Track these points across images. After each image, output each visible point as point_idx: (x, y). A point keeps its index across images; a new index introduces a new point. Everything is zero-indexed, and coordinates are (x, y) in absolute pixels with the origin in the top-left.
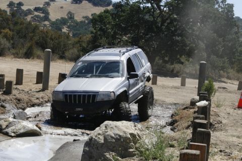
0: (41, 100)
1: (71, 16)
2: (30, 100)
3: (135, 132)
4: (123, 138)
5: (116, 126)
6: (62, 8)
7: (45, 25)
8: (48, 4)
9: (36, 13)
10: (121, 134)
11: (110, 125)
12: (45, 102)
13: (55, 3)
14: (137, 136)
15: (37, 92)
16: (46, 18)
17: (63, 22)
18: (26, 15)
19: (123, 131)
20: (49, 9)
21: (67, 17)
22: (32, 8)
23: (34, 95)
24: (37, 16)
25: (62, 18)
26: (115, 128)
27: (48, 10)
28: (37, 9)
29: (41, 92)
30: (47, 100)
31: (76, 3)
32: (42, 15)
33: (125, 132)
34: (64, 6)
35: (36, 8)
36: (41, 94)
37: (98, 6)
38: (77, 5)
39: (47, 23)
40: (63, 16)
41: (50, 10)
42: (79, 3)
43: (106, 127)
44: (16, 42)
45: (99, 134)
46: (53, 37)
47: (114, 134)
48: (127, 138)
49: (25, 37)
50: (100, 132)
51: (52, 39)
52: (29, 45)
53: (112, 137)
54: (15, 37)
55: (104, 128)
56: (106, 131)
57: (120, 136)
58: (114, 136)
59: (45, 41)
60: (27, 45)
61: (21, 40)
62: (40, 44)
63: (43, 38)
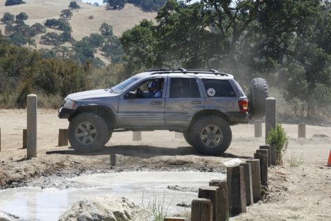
0: (24, 173)
1: (107, 30)
2: (5, 174)
3: (122, 210)
4: (104, 219)
5: (94, 203)
6: (91, 18)
7: (65, 49)
8: (67, 13)
9: (49, 30)
10: (101, 213)
11: (87, 201)
12: (30, 176)
13: (80, 11)
14: (124, 215)
15: (18, 161)
16: (67, 37)
17: (95, 41)
18: (33, 34)
19: (105, 210)
20: (70, 21)
21: (100, 33)
22: (42, 21)
23: (13, 167)
24: (50, 35)
25: (92, 35)
26: (92, 205)
27: (68, 23)
28: (50, 23)
29: (24, 162)
30: (33, 172)
31: (115, 8)
32: (59, 32)
33: (106, 211)
34: (95, 15)
35: (48, 21)
36: (24, 164)
37: (151, 11)
38: (116, 11)
39: (67, 45)
40: (94, 32)
41: (72, 22)
42: (120, 9)
43: (80, 205)
44: (3, 84)
45: (71, 216)
46: (63, 70)
47: (91, 214)
48: (109, 219)
49: (17, 73)
50: (73, 213)
51: (61, 74)
52: (23, 86)
53: (89, 219)
54: (1, 74)
55: (78, 207)
56: (81, 210)
57: (99, 217)
58: (91, 217)
59: (51, 78)
60: (21, 86)
61: (12, 79)
62: (43, 84)
63: (47, 73)
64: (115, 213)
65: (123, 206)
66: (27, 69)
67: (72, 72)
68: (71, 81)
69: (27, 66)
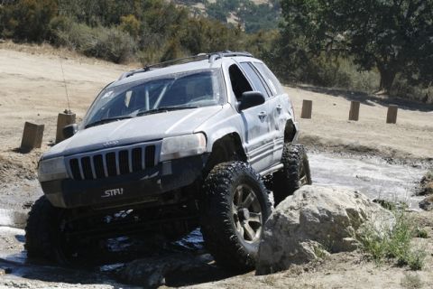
3: (357, 208)
4: (334, 216)
5: (322, 196)
7: (197, 10)
10: (332, 209)
11: (312, 192)
14: (360, 215)
19: (336, 205)
26: (320, 198)
33: (338, 207)
39: (200, 6)
43: (304, 196)
44: (146, 40)
45: (292, 208)
46: (212, 32)
47: (318, 208)
48: (341, 217)
49: (162, 30)
50: (294, 204)
51: (209, 35)
52: (169, 45)
53: (315, 215)
54: (145, 30)
55: (301, 198)
56: (304, 202)
57: (328, 213)
58: (317, 212)
59: (197, 39)
60: (166, 45)
61: (156, 36)
62: (188, 44)
63: (194, 32)
64: (349, 211)
65: (358, 202)
66: (172, 26)
67: (222, 33)
68: (220, 44)
69: (173, 23)
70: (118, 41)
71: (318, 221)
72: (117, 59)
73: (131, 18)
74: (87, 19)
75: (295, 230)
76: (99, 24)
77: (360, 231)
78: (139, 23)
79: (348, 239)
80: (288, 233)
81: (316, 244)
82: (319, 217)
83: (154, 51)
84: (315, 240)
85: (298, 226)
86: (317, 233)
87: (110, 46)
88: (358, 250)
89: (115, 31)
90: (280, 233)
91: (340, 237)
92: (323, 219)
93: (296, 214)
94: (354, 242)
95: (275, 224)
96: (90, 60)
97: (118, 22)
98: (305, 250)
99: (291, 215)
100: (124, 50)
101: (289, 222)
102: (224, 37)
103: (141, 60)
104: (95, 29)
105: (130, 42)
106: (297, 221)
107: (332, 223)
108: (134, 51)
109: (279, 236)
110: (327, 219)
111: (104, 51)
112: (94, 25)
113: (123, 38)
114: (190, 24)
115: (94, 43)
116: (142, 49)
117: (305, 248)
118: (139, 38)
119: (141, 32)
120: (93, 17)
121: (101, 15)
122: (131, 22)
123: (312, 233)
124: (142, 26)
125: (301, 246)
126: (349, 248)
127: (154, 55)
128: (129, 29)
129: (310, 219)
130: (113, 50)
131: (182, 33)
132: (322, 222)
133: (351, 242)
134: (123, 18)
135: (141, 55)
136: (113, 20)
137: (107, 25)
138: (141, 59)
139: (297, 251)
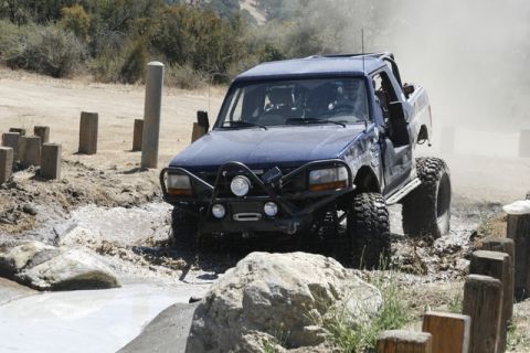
0: (135, 194)
2: (104, 194)
3: (324, 283)
4: (291, 296)
5: (275, 267)
10: (288, 286)
11: (262, 262)
12: (144, 199)
14: (329, 292)
15: (126, 173)
19: (294, 279)
23: (118, 182)
26: (272, 270)
29: (137, 174)
30: (150, 194)
33: (297, 282)
36: (138, 179)
43: (250, 268)
44: (100, 42)
45: (232, 286)
46: (198, 27)
47: (269, 285)
48: (301, 297)
49: (124, 26)
50: (236, 281)
51: (194, 32)
52: (133, 48)
53: (264, 294)
54: (99, 26)
55: (246, 271)
56: (250, 277)
57: (284, 291)
58: (267, 290)
59: (177, 37)
60: (129, 47)
61: (115, 35)
62: (163, 46)
63: (171, 29)
64: (313, 287)
65: (327, 274)
66: (139, 20)
67: (213, 28)
68: (209, 44)
69: (141, 16)
70: (57, 44)
71: (269, 303)
72: (57, 71)
73: (77, 9)
74: (12, 13)
75: (237, 317)
76: (30, 21)
77: (328, 316)
78: (87, 17)
79: (311, 328)
80: (226, 322)
81: (266, 336)
82: (270, 298)
83: (111, 57)
84: (264, 331)
85: (240, 311)
86: (268, 320)
87: (46, 51)
88: (327, 342)
89: (53, 30)
90: (215, 322)
91: (300, 325)
92: (276, 301)
93: (238, 295)
94: (321, 331)
95: (208, 311)
96: (16, 73)
97: (58, 16)
98: (249, 346)
99: (230, 296)
100: (66, 57)
101: (228, 306)
102: (216, 33)
103: (93, 71)
104: (22, 28)
105: (74, 44)
106: (239, 305)
107: (288, 305)
108: (83, 59)
109: (213, 328)
110: (282, 301)
111: (37, 60)
112: (21, 21)
113: (65, 40)
114: (164, 16)
115: (21, 49)
116: (94, 55)
117: (251, 342)
118: (89, 39)
119: (92, 30)
120: (20, 10)
121: (32, 6)
122: (78, 16)
123: (261, 320)
124: (94, 21)
125: (244, 341)
126: (313, 340)
127: (112, 63)
128: (74, 26)
129: (257, 300)
130: (51, 57)
131: (154, 30)
132: (273, 305)
133: (316, 332)
134: (66, 9)
135: (93, 63)
136: (50, 14)
137: (41, 21)
138: (92, 69)
139: (238, 348)
